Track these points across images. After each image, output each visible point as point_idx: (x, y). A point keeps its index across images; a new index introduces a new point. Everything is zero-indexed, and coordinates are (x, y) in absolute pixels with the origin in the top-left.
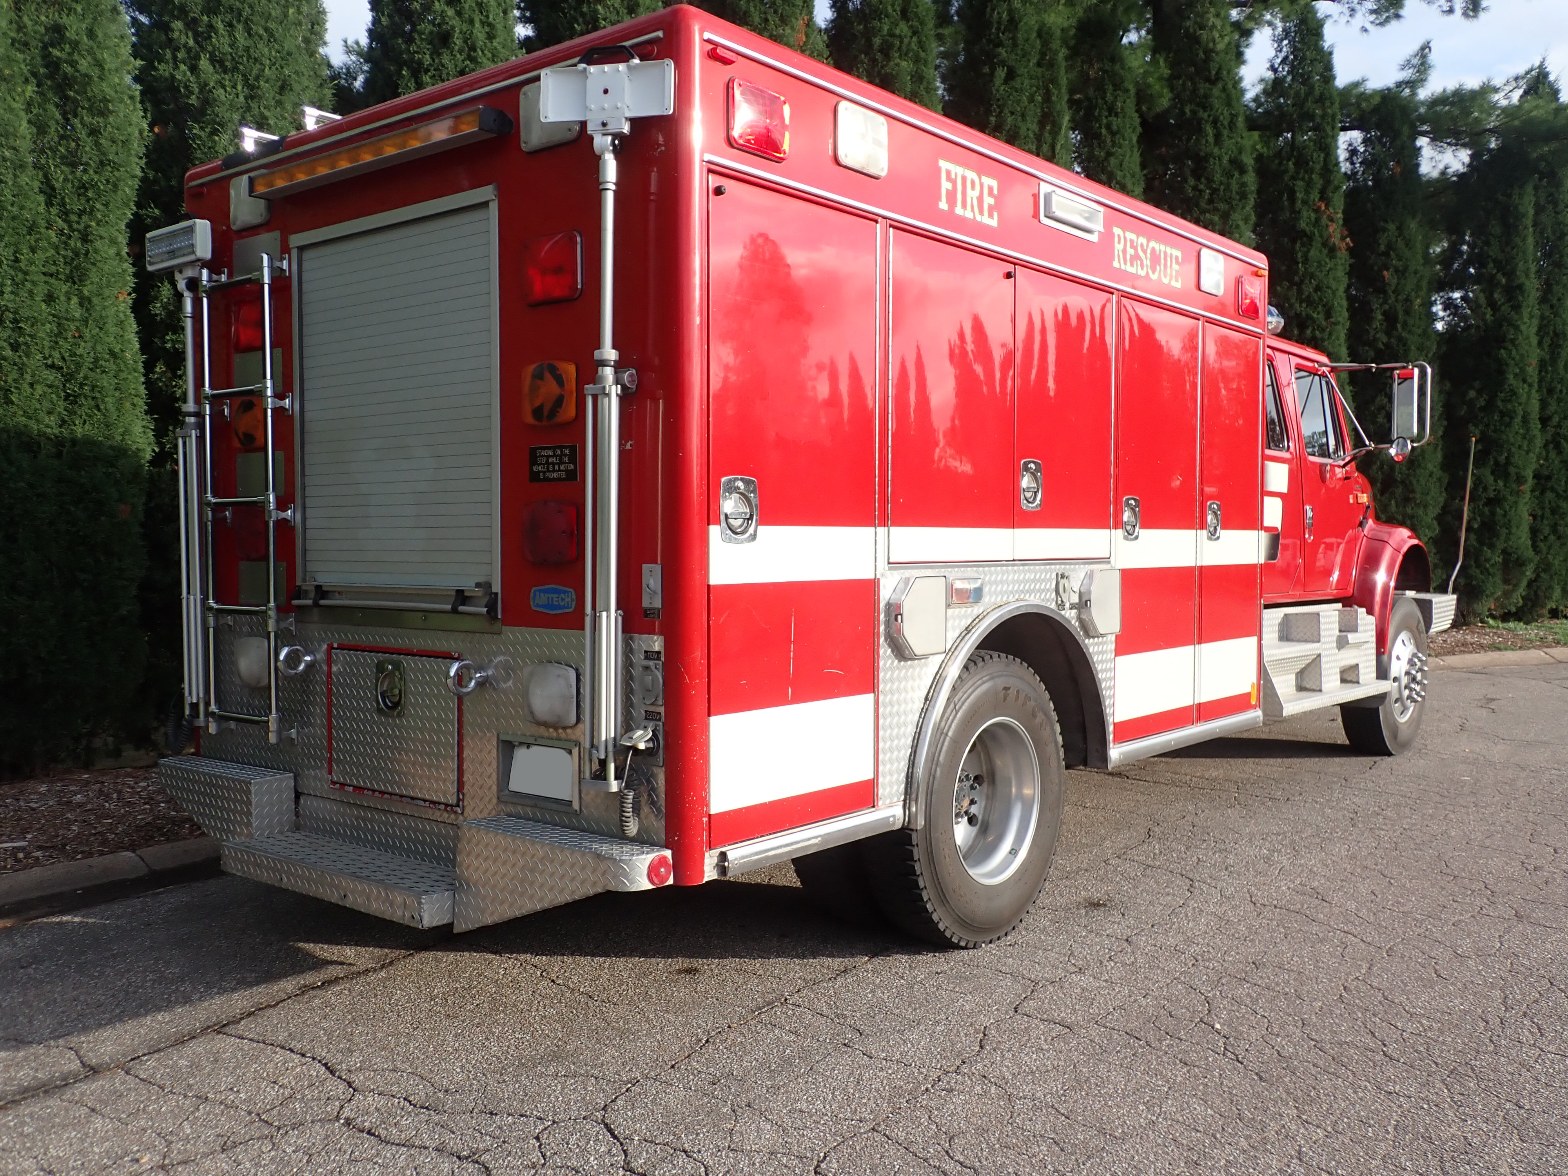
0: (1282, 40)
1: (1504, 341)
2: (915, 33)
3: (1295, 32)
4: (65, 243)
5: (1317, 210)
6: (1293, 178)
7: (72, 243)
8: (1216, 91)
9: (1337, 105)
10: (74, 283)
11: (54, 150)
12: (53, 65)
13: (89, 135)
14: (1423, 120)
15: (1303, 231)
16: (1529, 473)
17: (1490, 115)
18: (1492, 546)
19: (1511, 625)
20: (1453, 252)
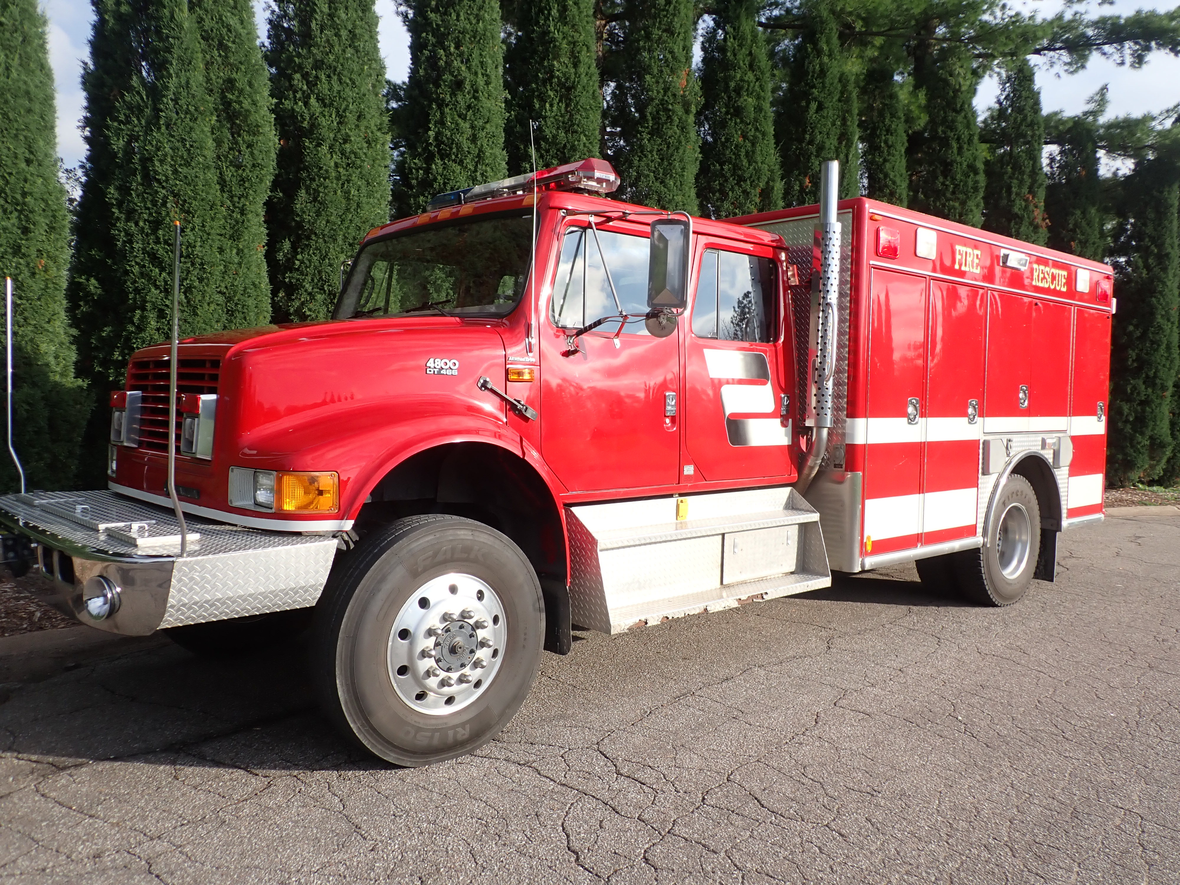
0: (1006, 83)
1: (1155, 292)
2: (757, 80)
3: (1015, 78)
4: (230, 215)
5: (1026, 200)
6: (1011, 178)
7: (235, 215)
8: (960, 118)
9: (1042, 129)
10: (234, 240)
11: (226, 157)
12: (227, 104)
13: (247, 147)
14: (1101, 139)
15: (1016, 214)
16: (1170, 384)
17: (1149, 136)
18: (1142, 434)
19: (1155, 488)
20: (1120, 230)
